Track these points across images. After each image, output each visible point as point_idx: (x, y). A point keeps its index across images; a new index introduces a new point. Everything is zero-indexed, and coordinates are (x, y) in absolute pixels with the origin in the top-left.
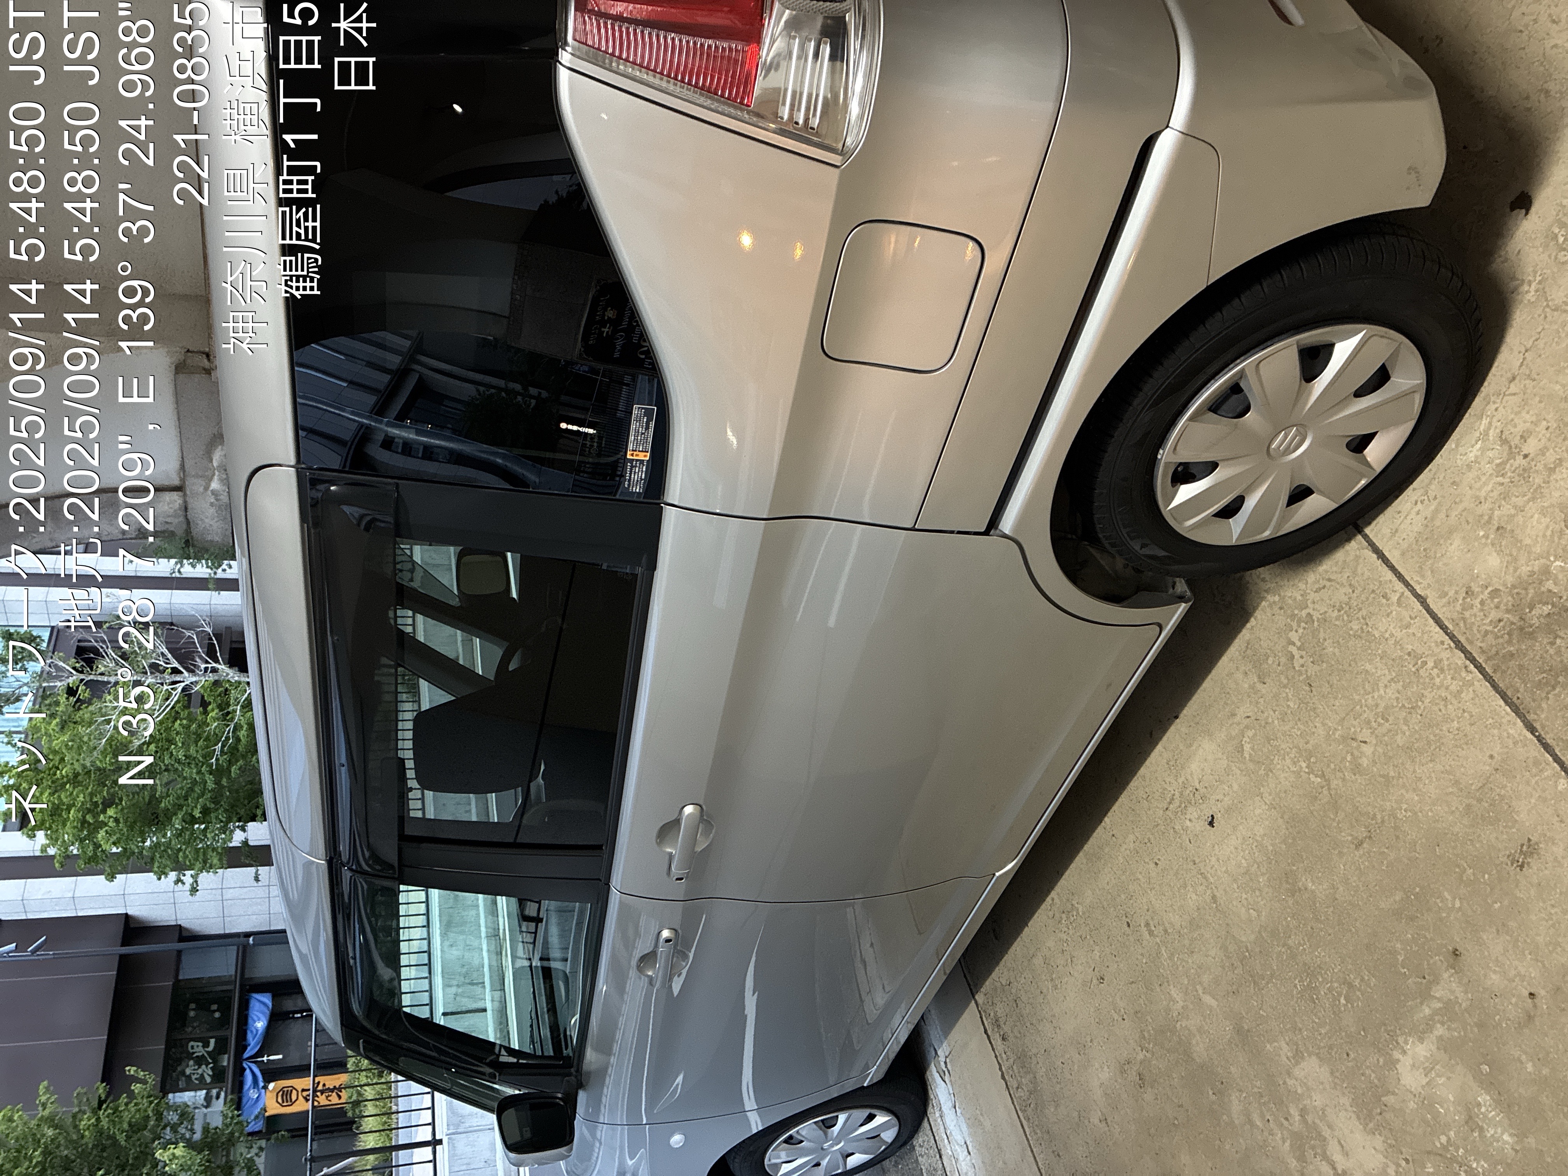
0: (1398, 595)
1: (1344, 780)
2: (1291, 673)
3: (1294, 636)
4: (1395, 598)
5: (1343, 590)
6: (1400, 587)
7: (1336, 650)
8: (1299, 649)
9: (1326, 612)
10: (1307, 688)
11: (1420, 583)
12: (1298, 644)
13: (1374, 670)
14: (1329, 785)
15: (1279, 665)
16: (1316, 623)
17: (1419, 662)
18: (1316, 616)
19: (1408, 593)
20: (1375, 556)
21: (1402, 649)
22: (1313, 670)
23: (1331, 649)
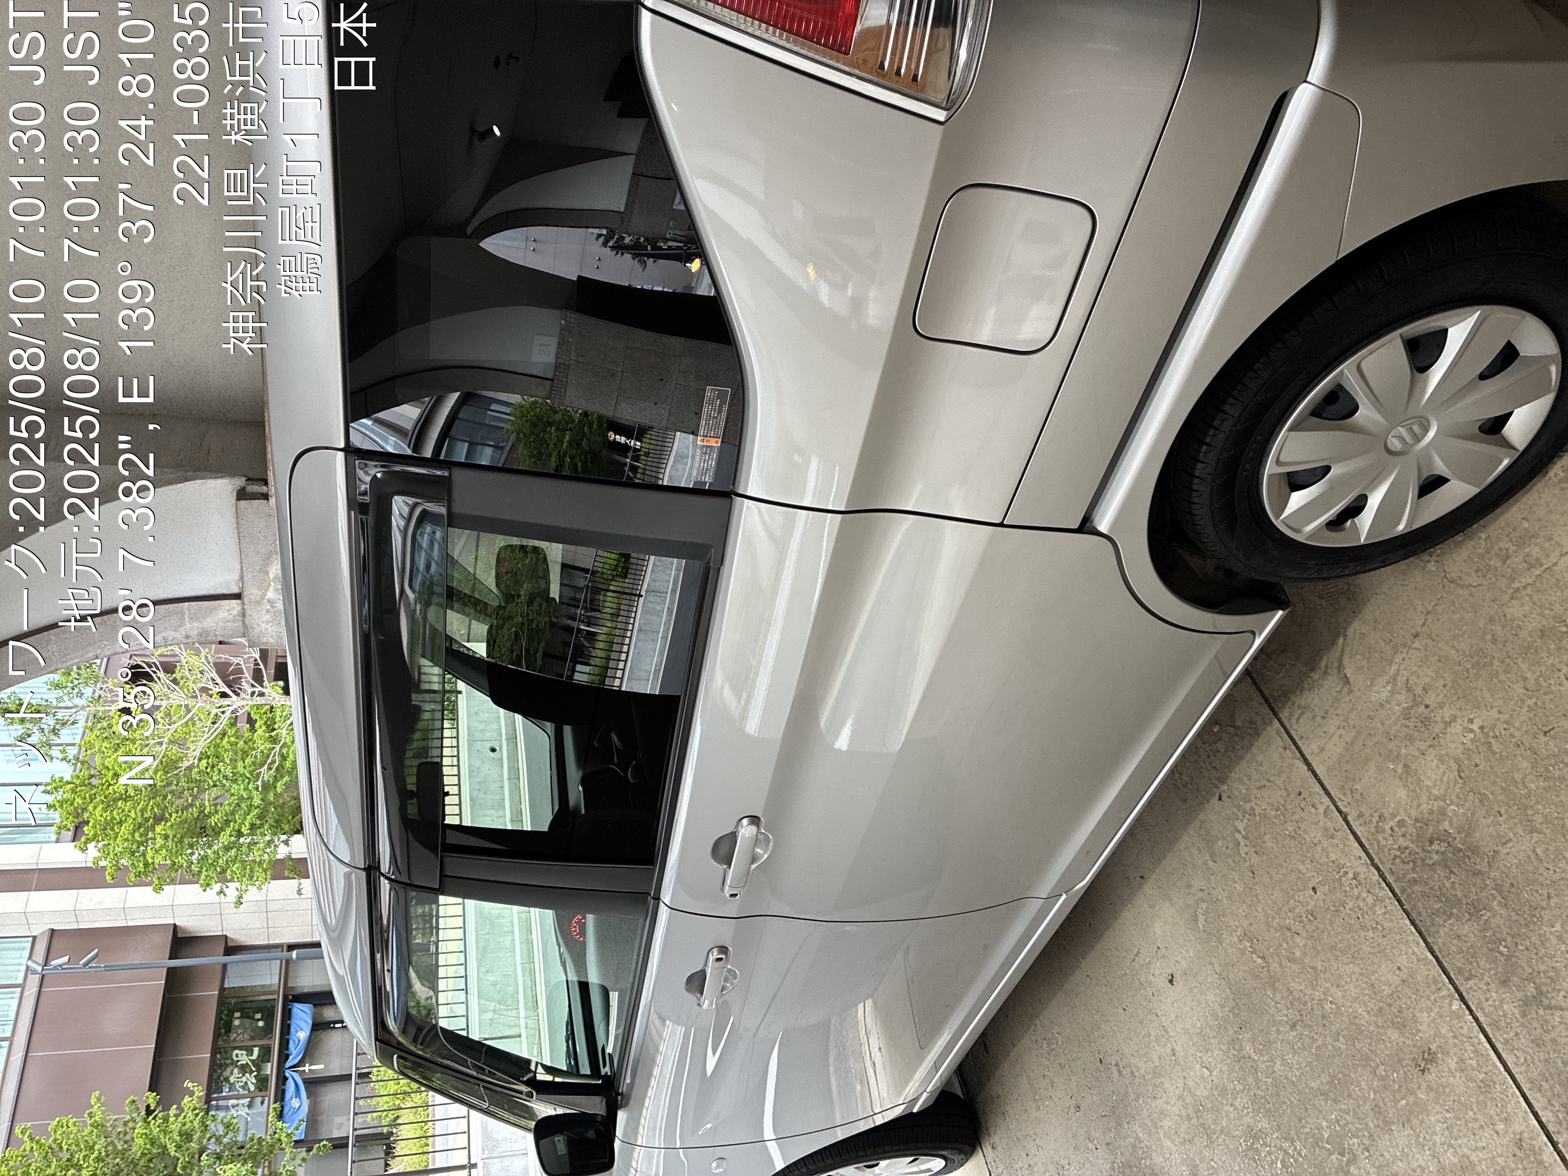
0: (1324, 807)
1: (1281, 964)
2: (1237, 859)
3: (1240, 826)
4: (1322, 809)
5: (1279, 792)
6: (1326, 800)
7: (1275, 846)
8: (1244, 837)
9: (1266, 809)
10: (1251, 875)
11: (1342, 801)
12: (1243, 833)
13: (1305, 871)
14: (1268, 967)
15: (1227, 848)
16: (1258, 818)
17: (1342, 871)
18: (1258, 811)
19: (1332, 807)
20: (1306, 767)
21: (1327, 856)
22: (1255, 859)
23: (1270, 844)
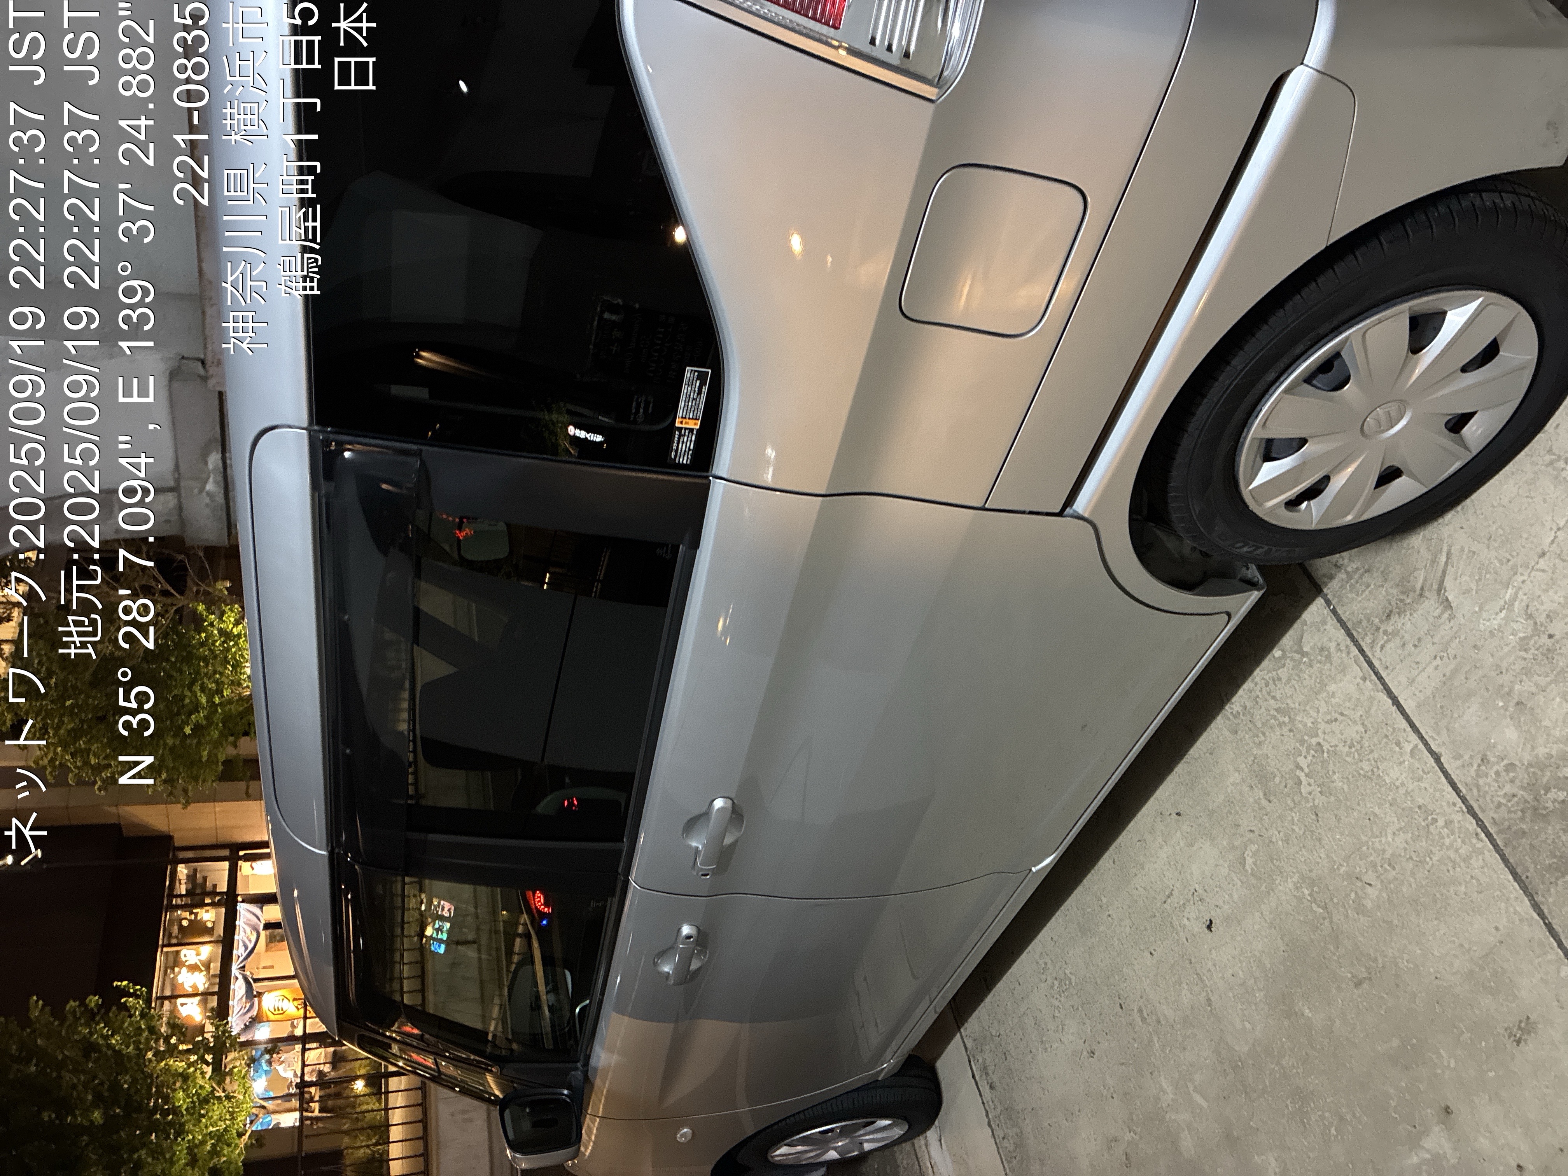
0: (1411, 746)
1: (1347, 916)
2: (1297, 798)
3: (1302, 762)
4: (1408, 748)
5: (1354, 728)
6: (1414, 739)
7: (1345, 787)
8: (1307, 775)
9: (1336, 746)
10: (1314, 817)
11: (1435, 740)
12: (1307, 770)
13: (1383, 815)
14: (1331, 918)
15: (1286, 786)
16: (1325, 755)
17: (1430, 818)
18: (1326, 746)
19: (1421, 746)
20: (1390, 701)
22: (1320, 800)
23: (1340, 784)
